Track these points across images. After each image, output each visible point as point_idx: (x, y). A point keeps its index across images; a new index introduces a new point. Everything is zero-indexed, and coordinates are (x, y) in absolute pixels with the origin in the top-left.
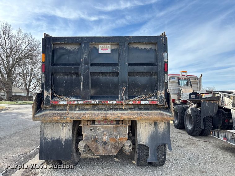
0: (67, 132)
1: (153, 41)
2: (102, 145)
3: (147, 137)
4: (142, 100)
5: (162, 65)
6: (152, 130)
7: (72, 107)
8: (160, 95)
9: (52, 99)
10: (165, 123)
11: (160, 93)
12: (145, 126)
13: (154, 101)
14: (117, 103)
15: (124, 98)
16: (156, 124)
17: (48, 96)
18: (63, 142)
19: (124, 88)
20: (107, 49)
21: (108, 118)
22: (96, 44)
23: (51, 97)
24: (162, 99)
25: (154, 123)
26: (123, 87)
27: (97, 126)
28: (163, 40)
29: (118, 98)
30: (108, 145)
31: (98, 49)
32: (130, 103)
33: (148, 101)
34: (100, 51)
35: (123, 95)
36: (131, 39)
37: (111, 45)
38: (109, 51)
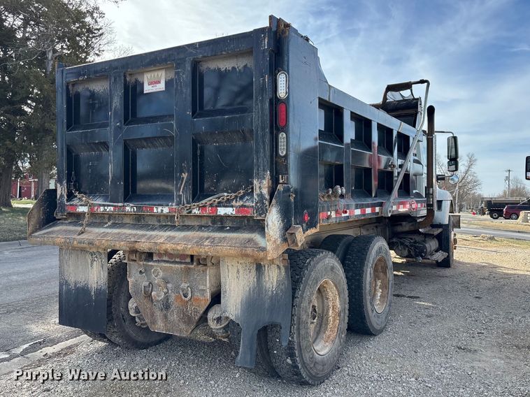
0: (100, 273)
1: (244, 46)
2: (162, 310)
3: (239, 301)
4: (220, 204)
5: (262, 109)
6: (251, 286)
7: (104, 218)
8: (258, 191)
9: (68, 201)
10: (279, 267)
11: (258, 186)
12: (238, 272)
13: (245, 206)
14: (169, 212)
15: (184, 199)
16: (259, 268)
17: (62, 196)
18: (93, 293)
19: (185, 176)
20: (159, 82)
21: (137, 246)
22: (139, 73)
23: (67, 196)
24: (263, 203)
25: (255, 266)
26: (182, 172)
27: (152, 265)
28: (266, 40)
29: (172, 201)
30: (173, 311)
31: (142, 85)
32: (196, 211)
33: (232, 206)
34: (148, 89)
35: (183, 192)
36: (196, 48)
37: (166, 69)
38: (161, 87)
